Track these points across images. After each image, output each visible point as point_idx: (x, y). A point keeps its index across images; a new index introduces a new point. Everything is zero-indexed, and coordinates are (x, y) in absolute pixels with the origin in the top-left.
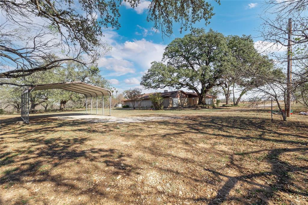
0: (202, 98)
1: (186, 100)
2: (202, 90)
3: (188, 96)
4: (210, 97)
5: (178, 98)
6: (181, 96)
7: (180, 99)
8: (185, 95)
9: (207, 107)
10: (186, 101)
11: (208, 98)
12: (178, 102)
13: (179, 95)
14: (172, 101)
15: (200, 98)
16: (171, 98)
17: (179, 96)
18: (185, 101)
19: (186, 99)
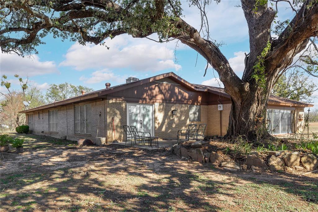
0: (248, 102)
1: (192, 112)
2: (249, 62)
3: (200, 99)
4: (283, 103)
5: (157, 105)
6: (171, 96)
7: (166, 111)
8: (186, 95)
9: (275, 162)
10: (192, 116)
11: (277, 106)
12: (156, 119)
13: (161, 92)
14: (124, 114)
15: (239, 103)
16: (117, 106)
17: (160, 97)
18: (187, 116)
19: (194, 109)
